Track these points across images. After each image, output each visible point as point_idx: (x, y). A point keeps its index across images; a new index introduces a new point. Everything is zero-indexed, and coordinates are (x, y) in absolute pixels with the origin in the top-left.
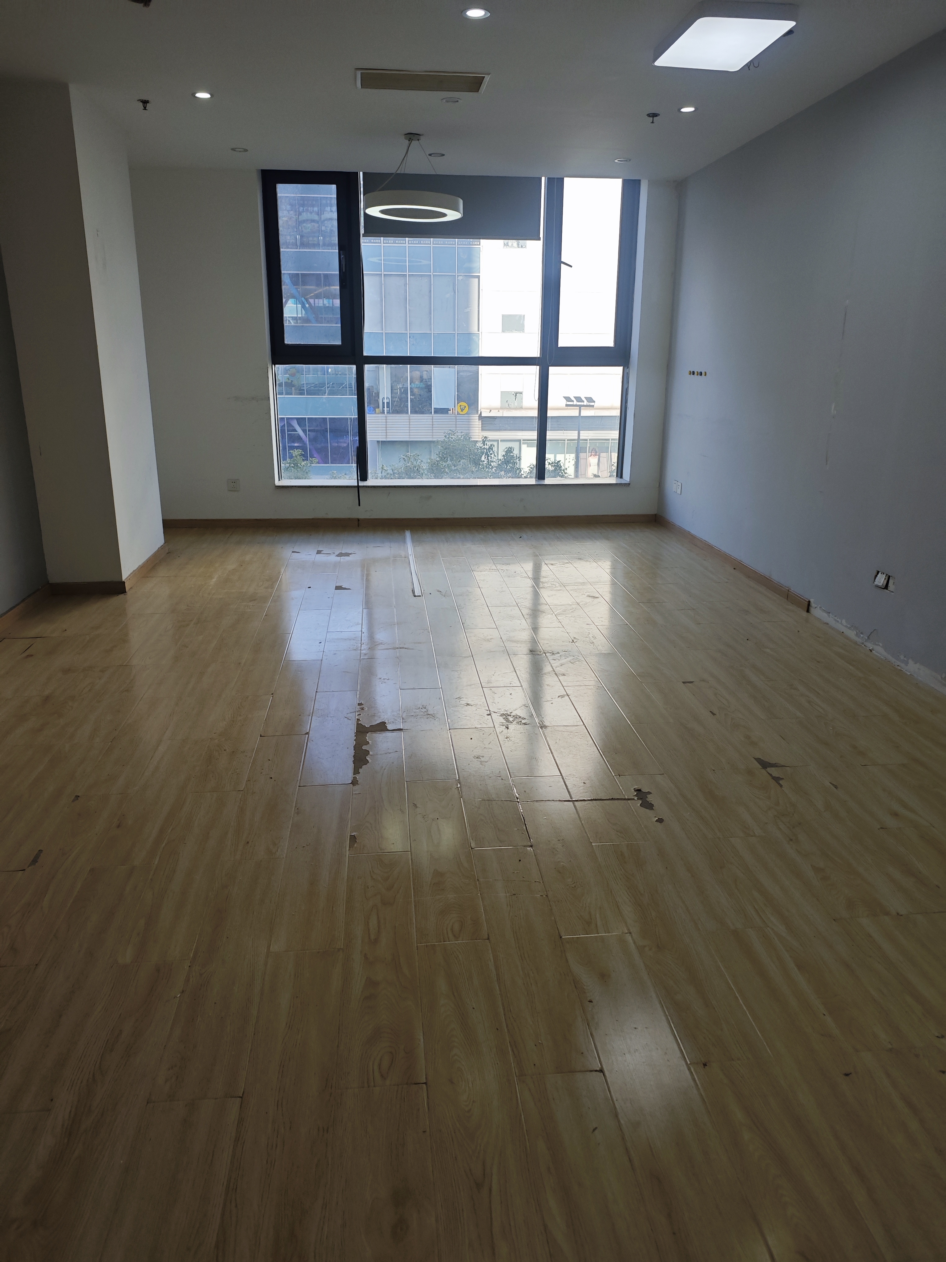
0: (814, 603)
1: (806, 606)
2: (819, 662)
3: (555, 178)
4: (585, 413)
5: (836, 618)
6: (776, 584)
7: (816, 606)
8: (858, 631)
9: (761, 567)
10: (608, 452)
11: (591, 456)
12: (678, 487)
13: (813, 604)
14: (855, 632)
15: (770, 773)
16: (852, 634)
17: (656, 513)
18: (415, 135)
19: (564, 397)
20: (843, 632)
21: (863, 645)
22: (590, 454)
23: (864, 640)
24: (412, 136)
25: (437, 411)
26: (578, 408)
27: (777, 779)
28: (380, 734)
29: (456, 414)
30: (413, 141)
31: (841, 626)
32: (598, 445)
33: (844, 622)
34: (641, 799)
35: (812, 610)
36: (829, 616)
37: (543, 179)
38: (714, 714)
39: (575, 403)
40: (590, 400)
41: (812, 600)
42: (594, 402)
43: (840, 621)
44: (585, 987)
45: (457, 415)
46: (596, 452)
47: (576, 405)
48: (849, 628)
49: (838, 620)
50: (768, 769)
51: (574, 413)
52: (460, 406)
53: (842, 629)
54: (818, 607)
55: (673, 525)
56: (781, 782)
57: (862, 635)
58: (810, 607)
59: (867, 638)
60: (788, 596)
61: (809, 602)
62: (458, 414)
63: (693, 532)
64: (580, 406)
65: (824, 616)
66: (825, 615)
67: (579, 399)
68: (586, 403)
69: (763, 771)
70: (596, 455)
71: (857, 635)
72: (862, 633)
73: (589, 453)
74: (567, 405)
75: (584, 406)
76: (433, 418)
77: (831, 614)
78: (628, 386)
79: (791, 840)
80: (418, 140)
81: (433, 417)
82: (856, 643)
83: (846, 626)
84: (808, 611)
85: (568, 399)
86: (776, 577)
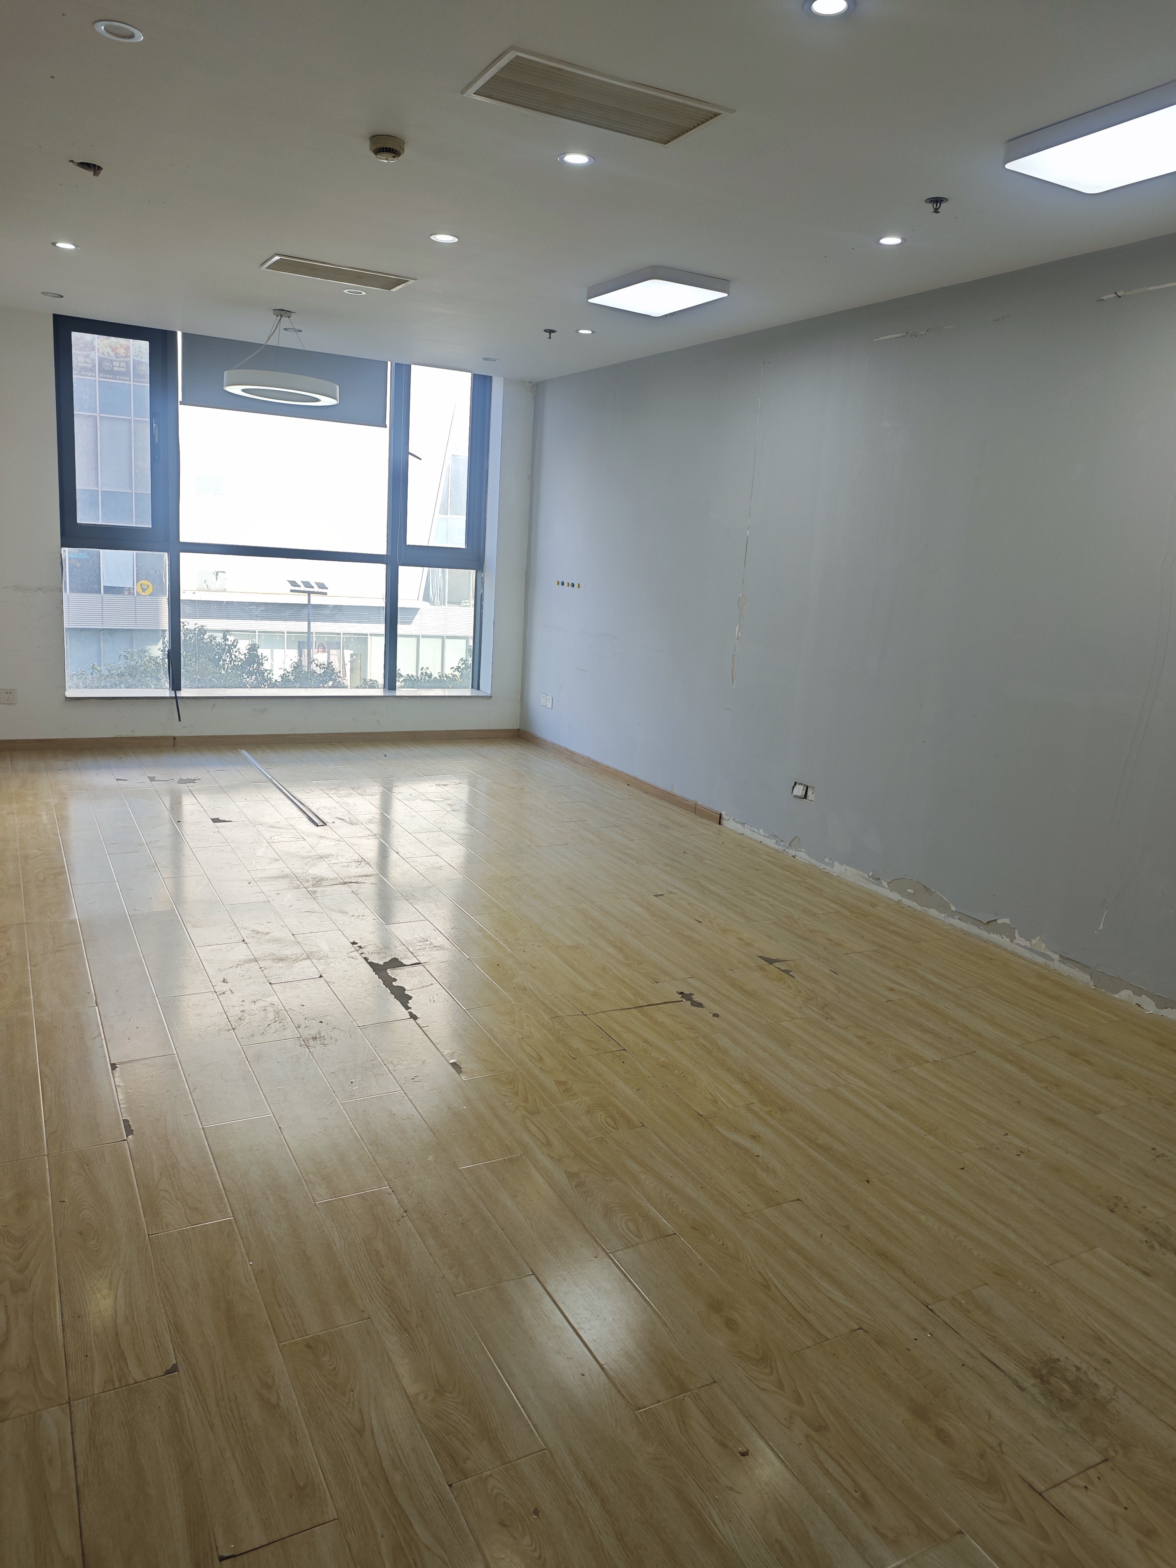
0: (726, 815)
1: (719, 818)
2: (758, 870)
3: (403, 364)
4: (316, 600)
5: (752, 828)
6: (680, 798)
7: (729, 818)
8: (777, 839)
9: (662, 783)
10: (340, 649)
11: (318, 652)
12: (548, 701)
13: (724, 816)
14: (775, 841)
15: (778, 967)
16: (771, 843)
17: (518, 728)
18: (287, 312)
19: (288, 581)
20: (761, 842)
21: (785, 852)
22: (317, 650)
23: (786, 847)
24: (282, 313)
25: (109, 590)
26: (307, 594)
27: (787, 972)
28: (400, 969)
29: (135, 594)
30: (283, 318)
31: (758, 835)
32: (326, 640)
33: (761, 831)
34: (689, 1000)
35: (724, 822)
36: (744, 827)
37: (389, 363)
38: (700, 922)
39: (303, 588)
40: (321, 586)
41: (723, 813)
42: (327, 588)
43: (757, 831)
44: (747, 1147)
45: (137, 596)
46: (324, 648)
47: (304, 592)
48: (768, 837)
49: (755, 830)
50: (774, 964)
51: (302, 599)
52: (141, 584)
53: (760, 838)
54: (731, 819)
55: (543, 740)
56: (791, 973)
57: (783, 843)
58: (722, 820)
59: (788, 845)
60: (695, 809)
61: (721, 815)
62: (138, 594)
63: (571, 748)
64: (309, 593)
65: (739, 828)
66: (740, 826)
67: (307, 584)
68: (316, 589)
69: (771, 966)
70: (324, 652)
71: (777, 843)
72: (782, 841)
73: (315, 648)
74: (292, 591)
75: (314, 593)
76: (102, 599)
77: (746, 825)
78: (483, 592)
79: (828, 1018)
80: (289, 317)
81: (102, 597)
82: (777, 851)
83: (764, 836)
84: (720, 823)
85: (293, 583)
86: (678, 791)
